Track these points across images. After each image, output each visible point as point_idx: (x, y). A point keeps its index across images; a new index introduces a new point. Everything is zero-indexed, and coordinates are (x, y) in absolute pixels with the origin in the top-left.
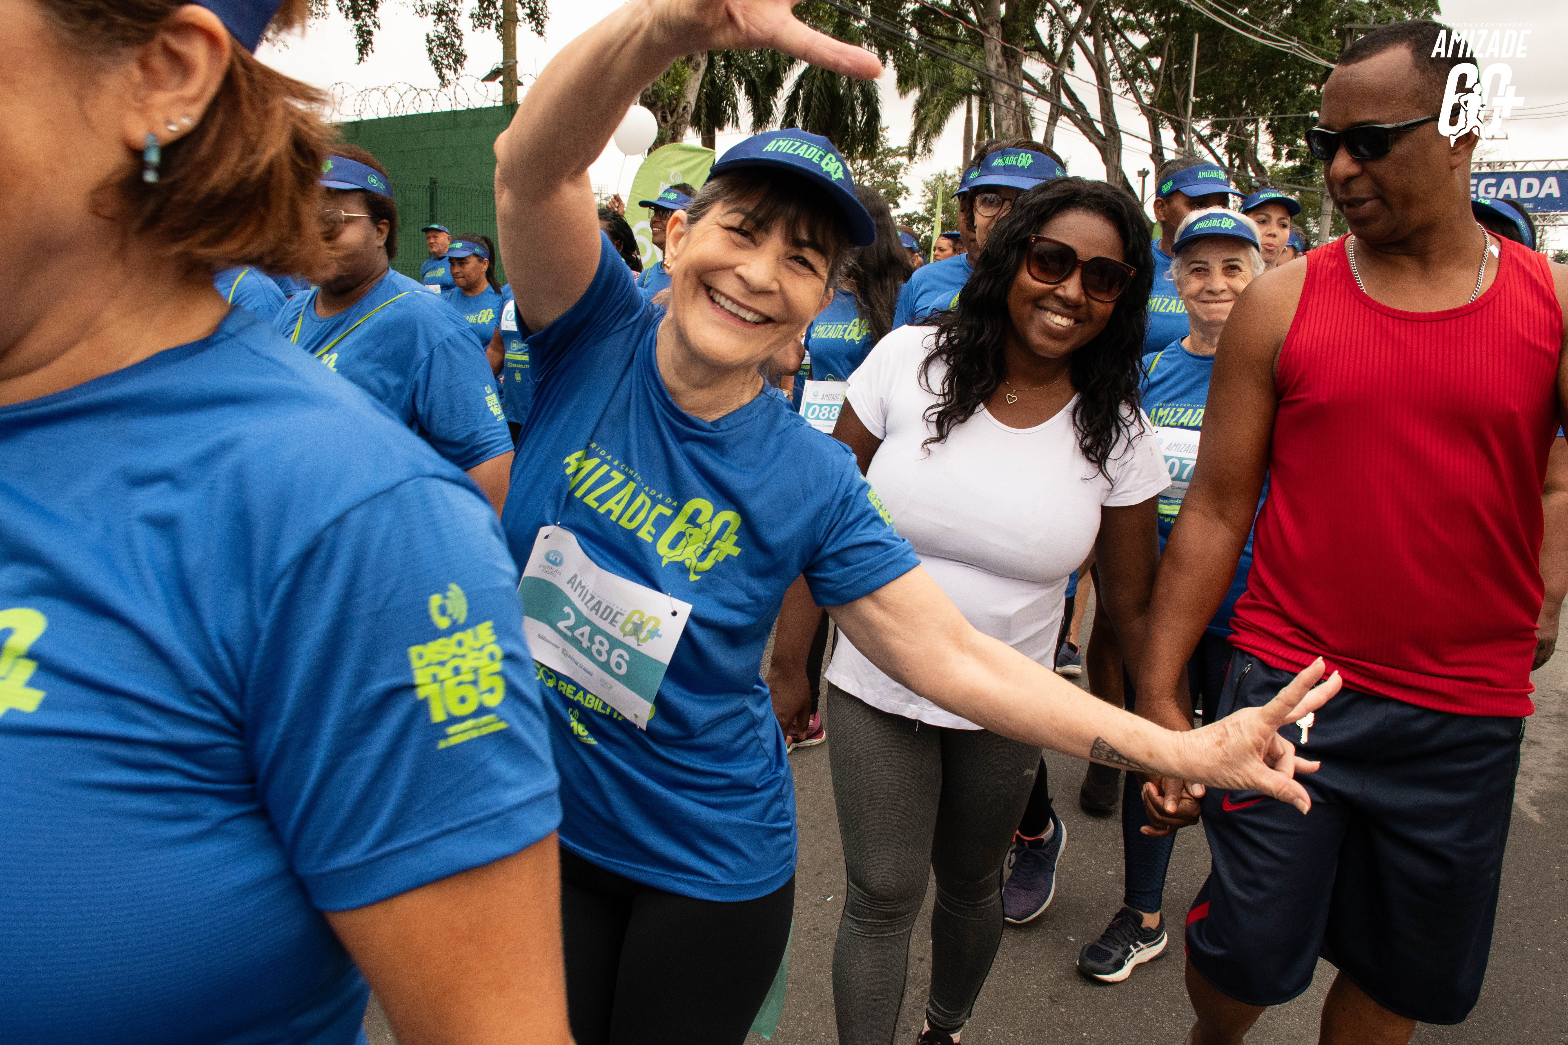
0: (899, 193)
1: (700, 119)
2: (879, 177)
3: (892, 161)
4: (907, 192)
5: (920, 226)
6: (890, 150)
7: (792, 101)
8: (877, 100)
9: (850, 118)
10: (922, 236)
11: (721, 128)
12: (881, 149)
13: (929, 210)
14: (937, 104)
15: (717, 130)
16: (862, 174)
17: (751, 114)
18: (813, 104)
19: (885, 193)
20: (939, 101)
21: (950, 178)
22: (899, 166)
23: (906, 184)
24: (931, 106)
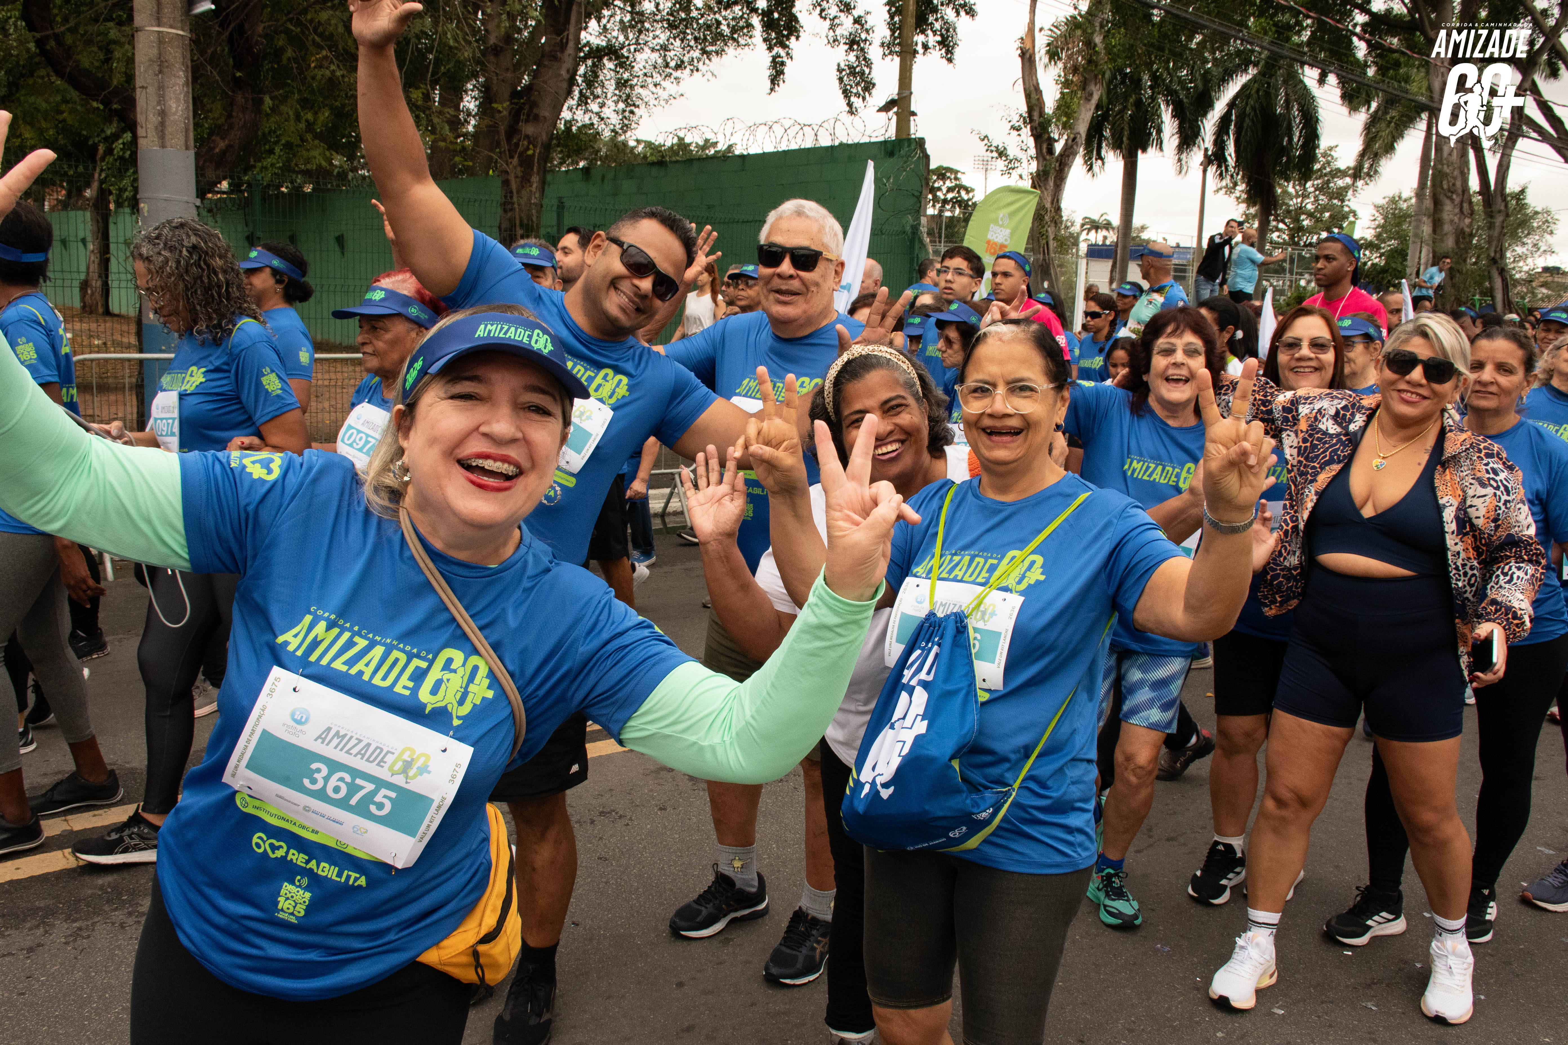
0: (1345, 217)
1: (1122, 142)
2: (1323, 199)
3: (1340, 183)
4: (1355, 215)
5: (1367, 253)
6: (1338, 170)
7: (1224, 121)
8: (1317, 119)
9: (1286, 139)
10: (1369, 263)
11: (1144, 150)
12: (1328, 169)
13: (1378, 236)
14: (1390, 122)
15: (1140, 152)
16: (1305, 196)
17: (1177, 136)
18: (1245, 125)
19: (1330, 216)
20: (1392, 118)
21: (1405, 201)
22: (1346, 189)
23: (1353, 207)
24: (1383, 125)
